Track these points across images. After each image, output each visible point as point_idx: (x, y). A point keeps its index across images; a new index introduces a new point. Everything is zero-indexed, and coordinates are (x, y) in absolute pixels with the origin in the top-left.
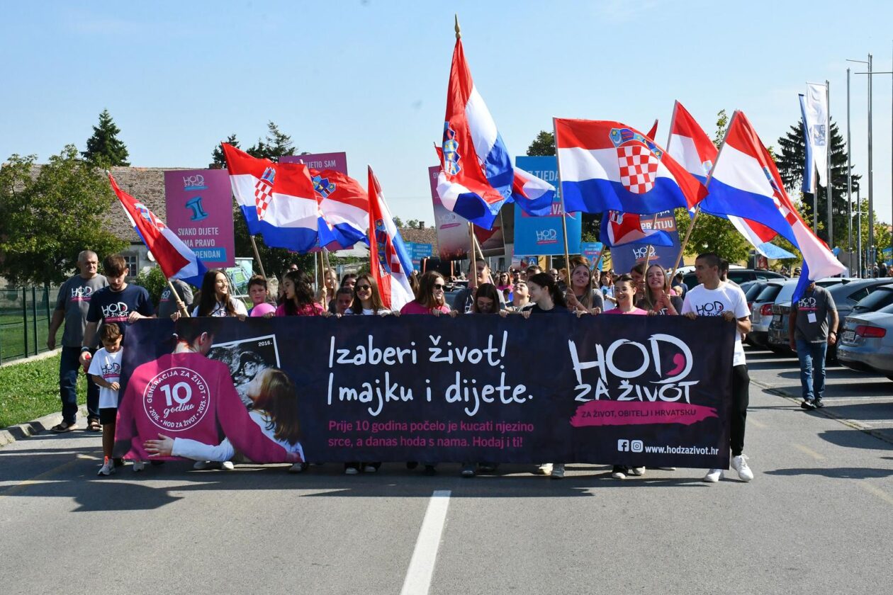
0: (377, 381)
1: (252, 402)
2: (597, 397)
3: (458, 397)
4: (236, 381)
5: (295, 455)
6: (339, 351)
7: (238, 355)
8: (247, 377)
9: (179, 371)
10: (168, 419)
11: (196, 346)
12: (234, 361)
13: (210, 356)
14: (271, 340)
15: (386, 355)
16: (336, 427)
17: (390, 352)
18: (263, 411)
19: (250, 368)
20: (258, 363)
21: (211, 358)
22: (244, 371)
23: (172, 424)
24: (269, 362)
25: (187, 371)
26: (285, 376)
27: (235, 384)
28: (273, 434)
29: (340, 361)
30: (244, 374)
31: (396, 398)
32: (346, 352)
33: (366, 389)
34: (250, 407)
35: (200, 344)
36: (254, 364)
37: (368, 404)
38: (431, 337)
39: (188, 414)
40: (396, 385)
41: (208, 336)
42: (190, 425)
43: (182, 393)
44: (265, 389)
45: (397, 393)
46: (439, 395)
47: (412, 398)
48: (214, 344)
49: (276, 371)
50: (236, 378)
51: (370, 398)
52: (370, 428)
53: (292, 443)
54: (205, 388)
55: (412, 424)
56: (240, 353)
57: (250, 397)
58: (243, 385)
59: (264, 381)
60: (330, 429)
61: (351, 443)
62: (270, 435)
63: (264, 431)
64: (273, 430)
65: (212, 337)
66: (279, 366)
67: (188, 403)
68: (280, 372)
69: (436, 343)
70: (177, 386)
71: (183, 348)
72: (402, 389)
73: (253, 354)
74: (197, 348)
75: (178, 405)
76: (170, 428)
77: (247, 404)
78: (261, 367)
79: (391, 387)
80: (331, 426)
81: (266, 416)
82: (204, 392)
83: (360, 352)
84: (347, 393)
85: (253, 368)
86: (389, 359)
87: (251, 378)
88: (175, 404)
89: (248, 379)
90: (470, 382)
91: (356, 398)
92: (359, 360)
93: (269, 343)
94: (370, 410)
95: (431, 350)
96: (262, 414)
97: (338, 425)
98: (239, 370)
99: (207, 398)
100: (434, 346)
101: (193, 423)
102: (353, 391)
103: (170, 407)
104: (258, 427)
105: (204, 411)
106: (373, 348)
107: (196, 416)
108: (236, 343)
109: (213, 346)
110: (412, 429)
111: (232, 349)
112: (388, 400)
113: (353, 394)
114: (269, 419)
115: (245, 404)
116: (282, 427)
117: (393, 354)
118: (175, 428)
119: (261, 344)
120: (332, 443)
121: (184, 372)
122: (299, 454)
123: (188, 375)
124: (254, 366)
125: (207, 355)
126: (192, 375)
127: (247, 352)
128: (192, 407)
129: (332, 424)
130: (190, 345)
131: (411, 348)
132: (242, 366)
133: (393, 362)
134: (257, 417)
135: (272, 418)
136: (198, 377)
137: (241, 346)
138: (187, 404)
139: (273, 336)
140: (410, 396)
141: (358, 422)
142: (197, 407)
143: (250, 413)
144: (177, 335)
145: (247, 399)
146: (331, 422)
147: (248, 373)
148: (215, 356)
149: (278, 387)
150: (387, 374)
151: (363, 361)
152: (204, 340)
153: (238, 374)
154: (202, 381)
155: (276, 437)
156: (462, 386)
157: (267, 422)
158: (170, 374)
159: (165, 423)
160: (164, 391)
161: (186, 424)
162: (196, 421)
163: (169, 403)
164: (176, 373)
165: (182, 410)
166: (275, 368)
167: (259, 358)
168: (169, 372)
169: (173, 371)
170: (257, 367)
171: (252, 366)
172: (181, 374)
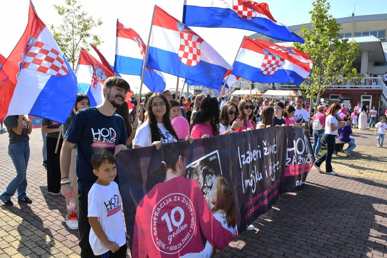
1: (214, 206)
4: (204, 194)
5: (235, 234)
8: (208, 187)
9: (172, 197)
10: (173, 244)
12: (200, 177)
14: (216, 154)
18: (221, 211)
20: (212, 175)
21: (188, 178)
22: (206, 183)
23: (175, 247)
25: (178, 196)
26: (225, 180)
27: (204, 196)
30: (207, 186)
34: (214, 210)
35: (180, 168)
36: (210, 176)
41: (183, 159)
42: (186, 242)
43: (177, 216)
44: (219, 194)
48: (187, 165)
49: (221, 178)
52: (253, 201)
53: (234, 227)
56: (201, 169)
57: (213, 203)
58: (207, 195)
60: (245, 209)
62: (226, 226)
63: (223, 225)
64: (227, 222)
65: (185, 159)
66: (222, 173)
68: (223, 178)
70: (173, 212)
71: (170, 175)
73: (208, 169)
74: (179, 172)
75: (177, 228)
76: (174, 251)
77: (212, 209)
78: (214, 177)
81: (223, 214)
82: (191, 210)
84: (247, 182)
85: (210, 180)
87: (211, 187)
88: (175, 228)
89: (209, 190)
91: (249, 185)
93: (215, 157)
94: (252, 190)
96: (221, 213)
98: (204, 184)
99: (194, 215)
101: (188, 239)
103: (172, 233)
104: (220, 224)
107: (189, 233)
108: (198, 162)
112: (257, 181)
114: (225, 215)
116: (230, 218)
118: (178, 250)
119: (211, 159)
120: (246, 217)
121: (176, 197)
122: (236, 232)
123: (179, 199)
124: (211, 178)
126: (181, 197)
127: (205, 168)
128: (186, 226)
129: (246, 205)
130: (174, 170)
132: (205, 180)
137: (202, 162)
138: (182, 225)
139: (217, 151)
141: (250, 199)
142: (189, 224)
143: (214, 215)
144: (165, 163)
147: (209, 184)
151: (250, 161)
152: (181, 163)
153: (204, 187)
154: (188, 201)
155: (228, 227)
157: (224, 218)
158: (166, 202)
159: (171, 248)
160: (165, 220)
161: (184, 242)
162: (190, 237)
163: (170, 229)
164: (170, 200)
165: (180, 231)
166: (221, 175)
167: (211, 171)
168: (165, 200)
169: (168, 198)
170: (212, 177)
171: (209, 178)
172: (175, 200)
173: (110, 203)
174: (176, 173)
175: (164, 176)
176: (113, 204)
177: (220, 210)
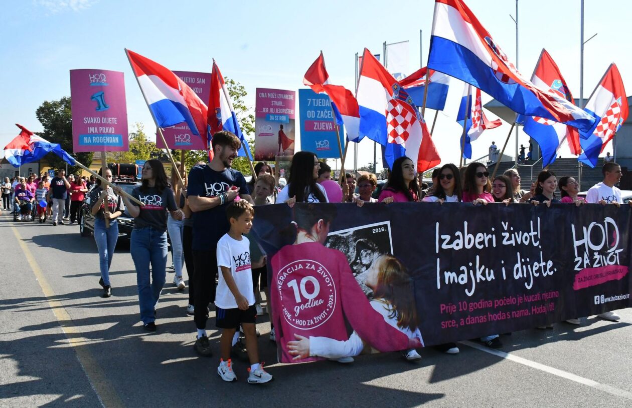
0: (471, 264)
1: (372, 291)
2: (585, 266)
3: (520, 275)
4: (355, 271)
5: (416, 341)
6: (443, 237)
7: (354, 244)
8: (364, 265)
9: (304, 264)
11: (314, 234)
12: (351, 249)
13: (328, 245)
14: (385, 226)
15: (478, 240)
16: (446, 309)
17: (480, 237)
18: (383, 300)
19: (366, 256)
20: (373, 251)
21: (329, 247)
22: (360, 259)
23: (303, 323)
24: (383, 249)
25: (312, 263)
26: (398, 263)
27: (354, 274)
28: (396, 322)
29: (444, 246)
30: (361, 263)
31: (484, 279)
32: (448, 238)
33: (463, 272)
34: (371, 297)
35: (317, 232)
36: (369, 252)
37: (465, 286)
38: (503, 223)
39: (317, 310)
40: (483, 267)
41: (324, 224)
42: (321, 322)
43: (310, 288)
44: (382, 278)
45: (483, 274)
46: (510, 273)
47: (494, 278)
48: (330, 231)
49: (390, 258)
50: (355, 268)
51: (465, 281)
52: (468, 307)
53: (413, 330)
54: (331, 281)
55: (495, 301)
56: (355, 241)
57: (369, 286)
58: (361, 274)
59: (380, 269)
60: (442, 312)
61: (456, 324)
62: (394, 323)
63: (387, 320)
64: (396, 318)
65: (328, 225)
66: (392, 253)
67: (317, 299)
68: (393, 259)
69: (506, 228)
70: (304, 281)
71: (303, 238)
72: (487, 270)
73: (368, 242)
74: (314, 238)
75: (307, 301)
76: (302, 327)
77: (367, 294)
78: (376, 254)
79: (480, 268)
80: (442, 309)
81: (388, 305)
82: (330, 284)
83: (458, 237)
84: (450, 276)
85: (368, 256)
86: (480, 243)
87: (368, 266)
88: (304, 301)
89: (364, 268)
90: (526, 260)
91: (456, 281)
92: (457, 245)
93: (383, 229)
94: (466, 291)
95: (503, 234)
96: (383, 302)
97: (447, 307)
98: (356, 259)
99: (333, 291)
100: (505, 231)
101: (324, 319)
102: (454, 274)
103: (299, 304)
104: (381, 317)
105: (333, 305)
106: (468, 234)
107: (326, 312)
108: (351, 231)
109: (330, 234)
110: (496, 305)
111: (348, 237)
112: (478, 281)
113: (454, 278)
114: (391, 308)
115: (365, 294)
116: (403, 314)
117: (481, 240)
118: (306, 326)
119: (374, 231)
120: (444, 325)
121: (309, 264)
122: (419, 339)
123: (313, 267)
124: (370, 254)
125: (325, 244)
126: (317, 267)
127: (362, 240)
128: (321, 302)
129: (443, 307)
130: (309, 234)
131: (492, 233)
132: (358, 255)
133: (482, 246)
134: (380, 306)
135: (393, 306)
136: (323, 269)
137: (356, 233)
138: (315, 299)
139: (388, 222)
140: (492, 276)
141: (460, 303)
142: (326, 302)
143: (370, 302)
144: (296, 223)
145: (367, 288)
146: (441, 305)
147: (365, 262)
148: (333, 245)
149: (394, 275)
150: (478, 257)
151: (461, 247)
152: (320, 227)
153: (355, 263)
154: (327, 273)
155: (399, 325)
156: (522, 264)
157: (389, 310)
158: (295, 268)
159: (297, 322)
160: (292, 287)
161: (317, 320)
162: (327, 317)
163: (298, 300)
164: (301, 266)
165: (312, 306)
166: (390, 254)
167: (373, 245)
168: (293, 265)
169: (298, 264)
170: (372, 254)
171: (367, 254)
172: (307, 268)
173: (240, 258)
174: (312, 237)
175: (294, 238)
176: (242, 260)
177: (382, 298)
